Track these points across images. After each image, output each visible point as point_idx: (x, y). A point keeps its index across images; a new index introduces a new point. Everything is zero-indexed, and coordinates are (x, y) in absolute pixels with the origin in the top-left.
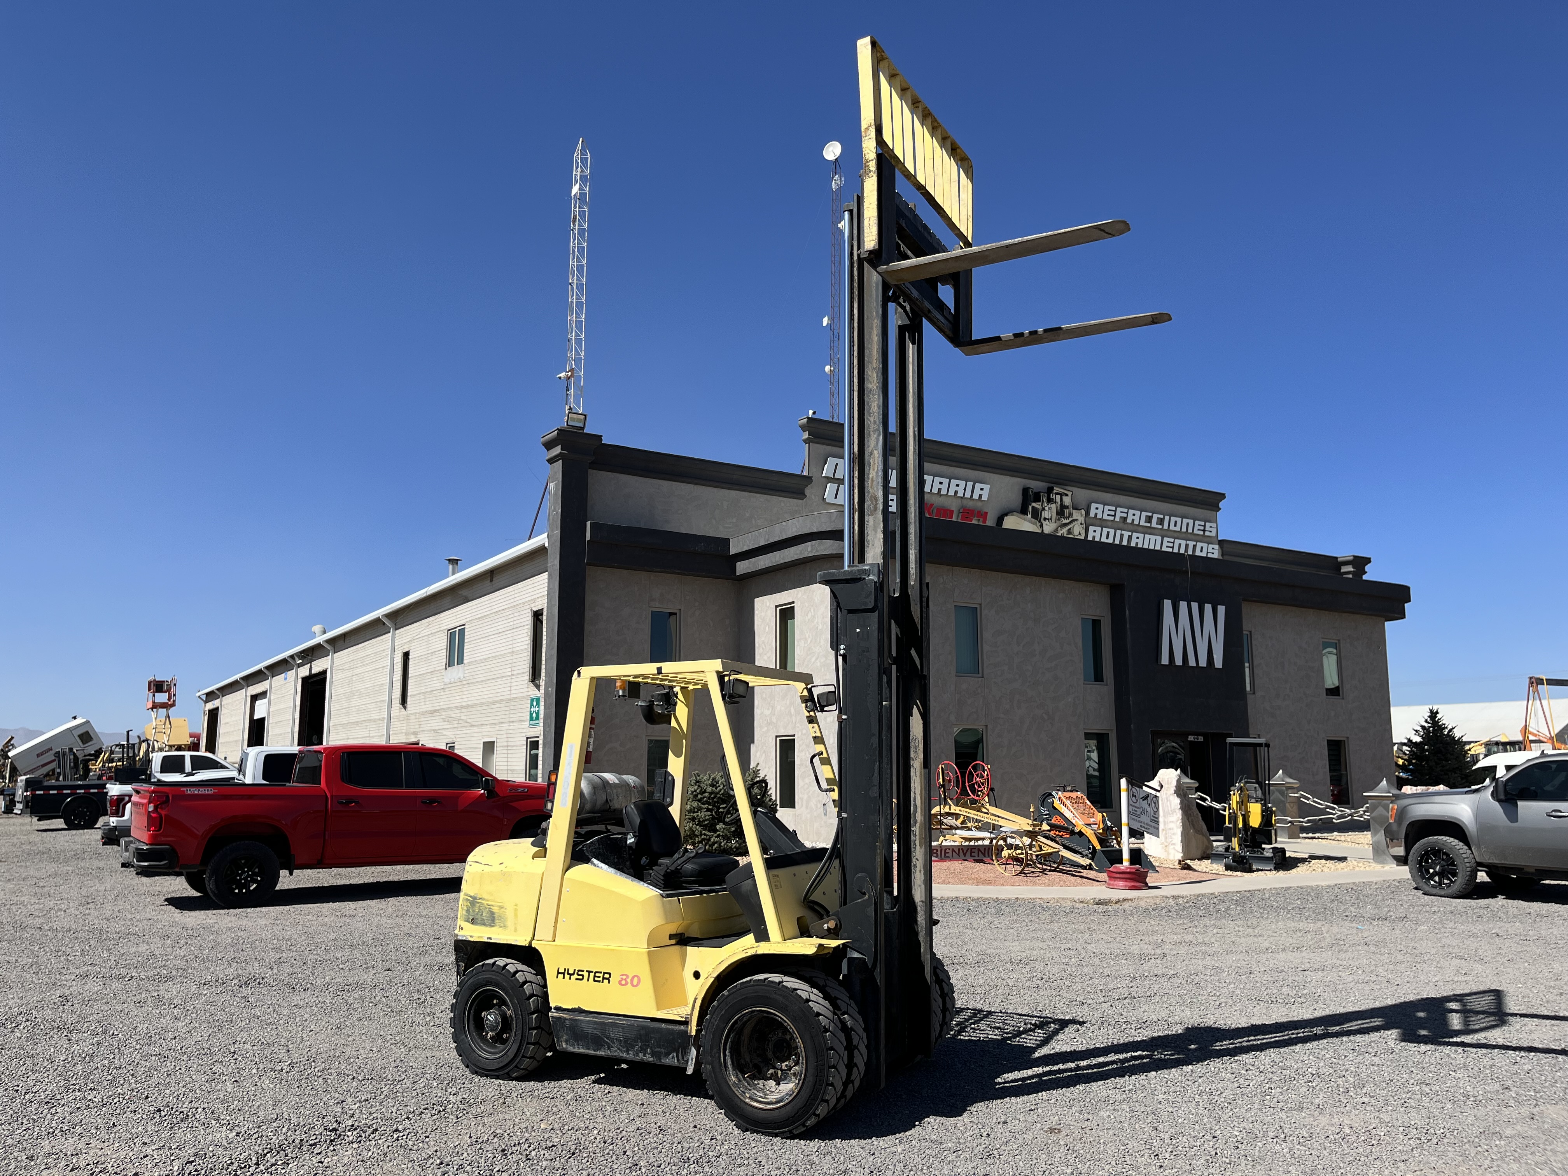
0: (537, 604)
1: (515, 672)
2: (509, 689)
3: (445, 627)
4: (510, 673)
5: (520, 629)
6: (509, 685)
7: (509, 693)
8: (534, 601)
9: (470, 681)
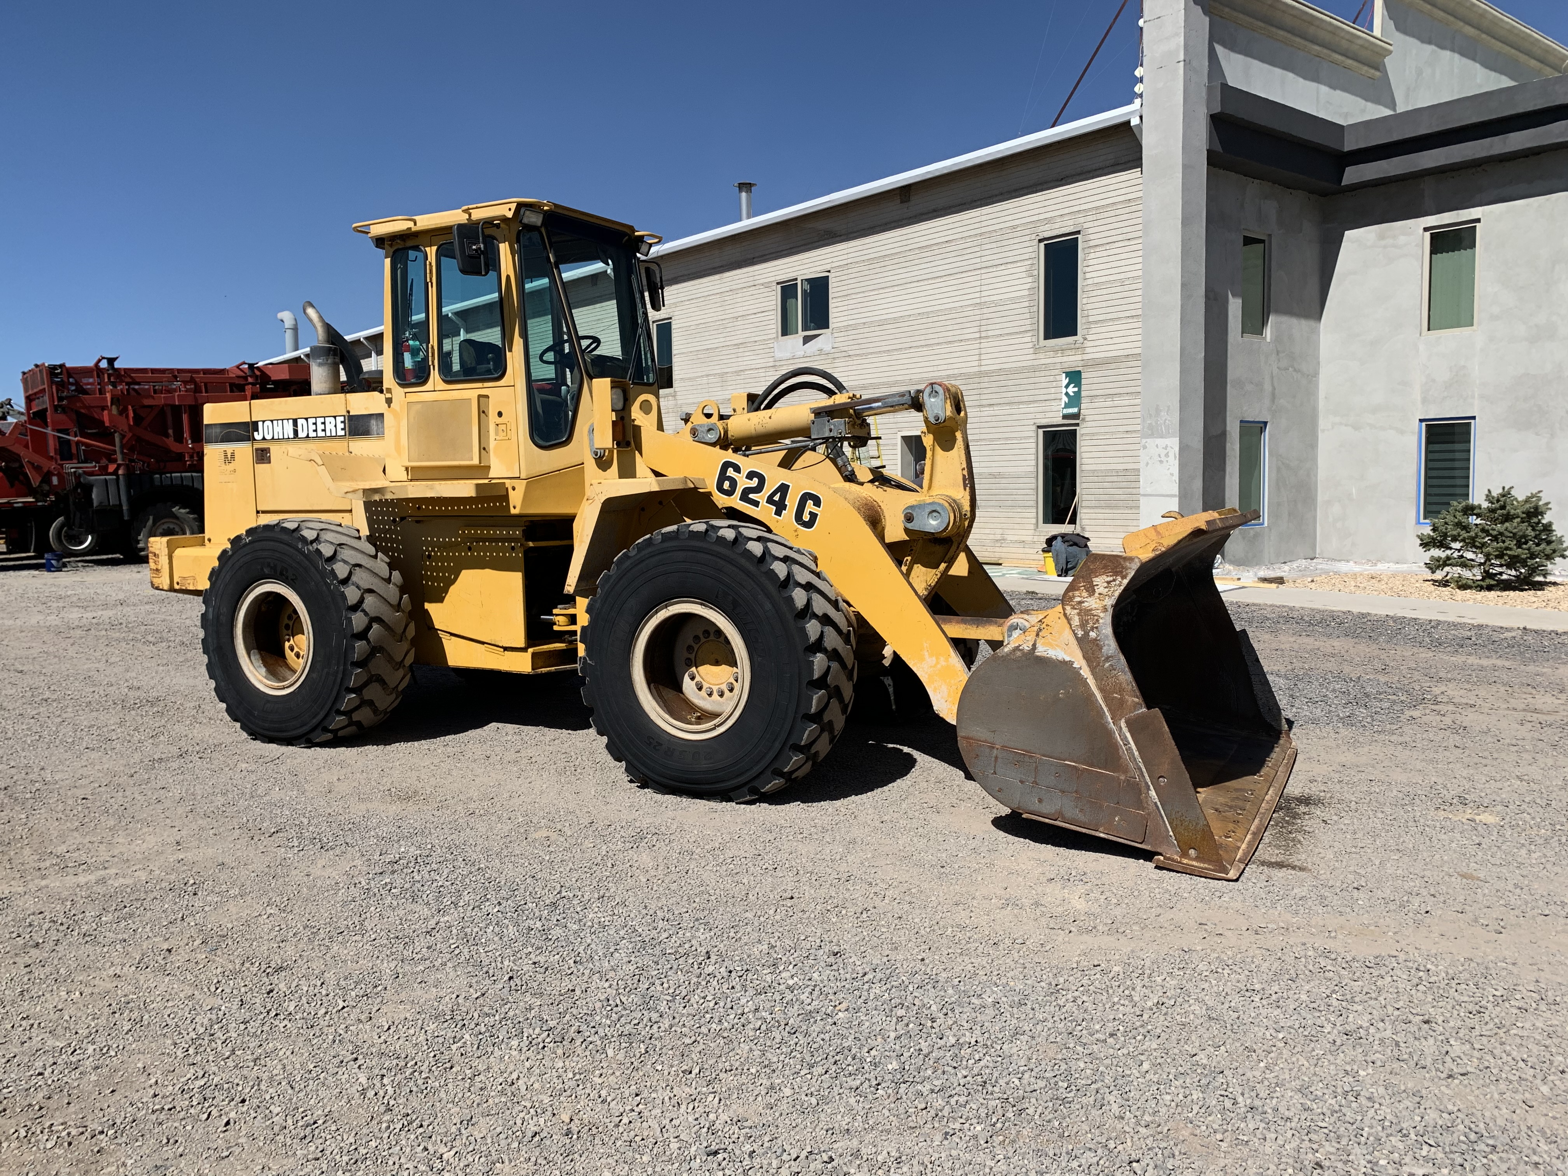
0: (1057, 226)
1: (990, 333)
2: (977, 358)
3: (773, 279)
4: (977, 335)
5: (1003, 267)
6: (977, 352)
7: (976, 363)
8: (1048, 221)
9: (851, 353)
